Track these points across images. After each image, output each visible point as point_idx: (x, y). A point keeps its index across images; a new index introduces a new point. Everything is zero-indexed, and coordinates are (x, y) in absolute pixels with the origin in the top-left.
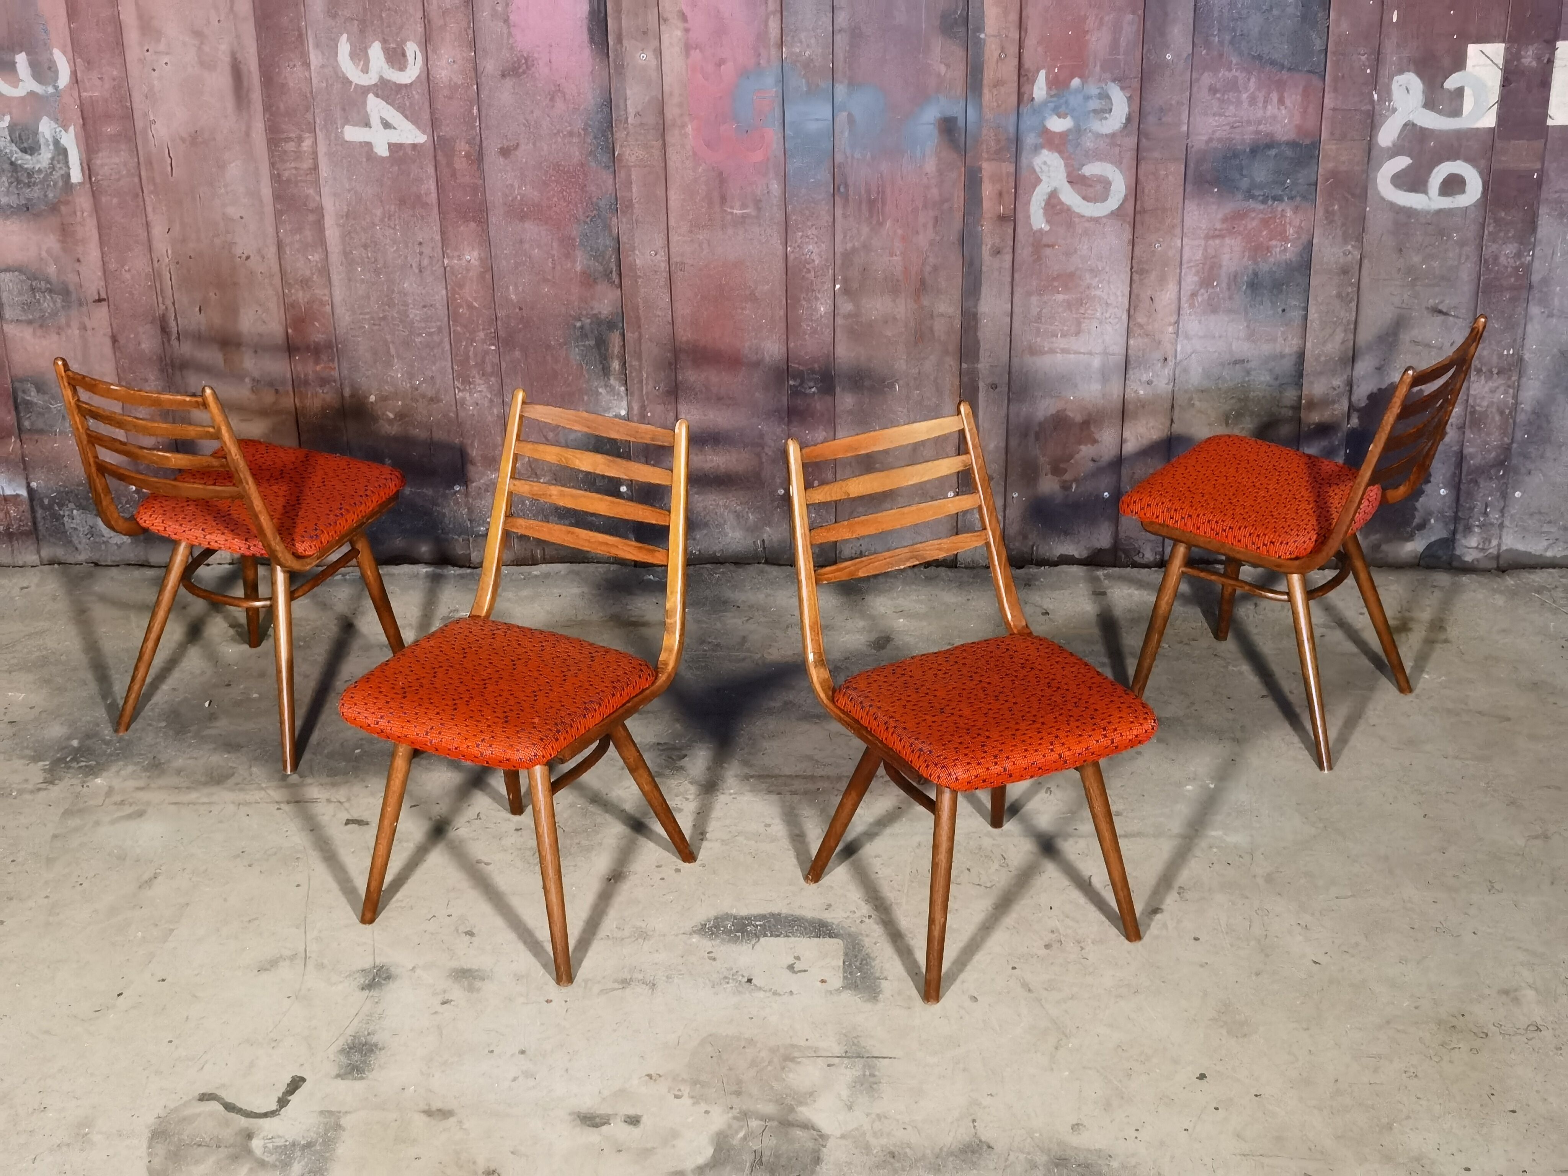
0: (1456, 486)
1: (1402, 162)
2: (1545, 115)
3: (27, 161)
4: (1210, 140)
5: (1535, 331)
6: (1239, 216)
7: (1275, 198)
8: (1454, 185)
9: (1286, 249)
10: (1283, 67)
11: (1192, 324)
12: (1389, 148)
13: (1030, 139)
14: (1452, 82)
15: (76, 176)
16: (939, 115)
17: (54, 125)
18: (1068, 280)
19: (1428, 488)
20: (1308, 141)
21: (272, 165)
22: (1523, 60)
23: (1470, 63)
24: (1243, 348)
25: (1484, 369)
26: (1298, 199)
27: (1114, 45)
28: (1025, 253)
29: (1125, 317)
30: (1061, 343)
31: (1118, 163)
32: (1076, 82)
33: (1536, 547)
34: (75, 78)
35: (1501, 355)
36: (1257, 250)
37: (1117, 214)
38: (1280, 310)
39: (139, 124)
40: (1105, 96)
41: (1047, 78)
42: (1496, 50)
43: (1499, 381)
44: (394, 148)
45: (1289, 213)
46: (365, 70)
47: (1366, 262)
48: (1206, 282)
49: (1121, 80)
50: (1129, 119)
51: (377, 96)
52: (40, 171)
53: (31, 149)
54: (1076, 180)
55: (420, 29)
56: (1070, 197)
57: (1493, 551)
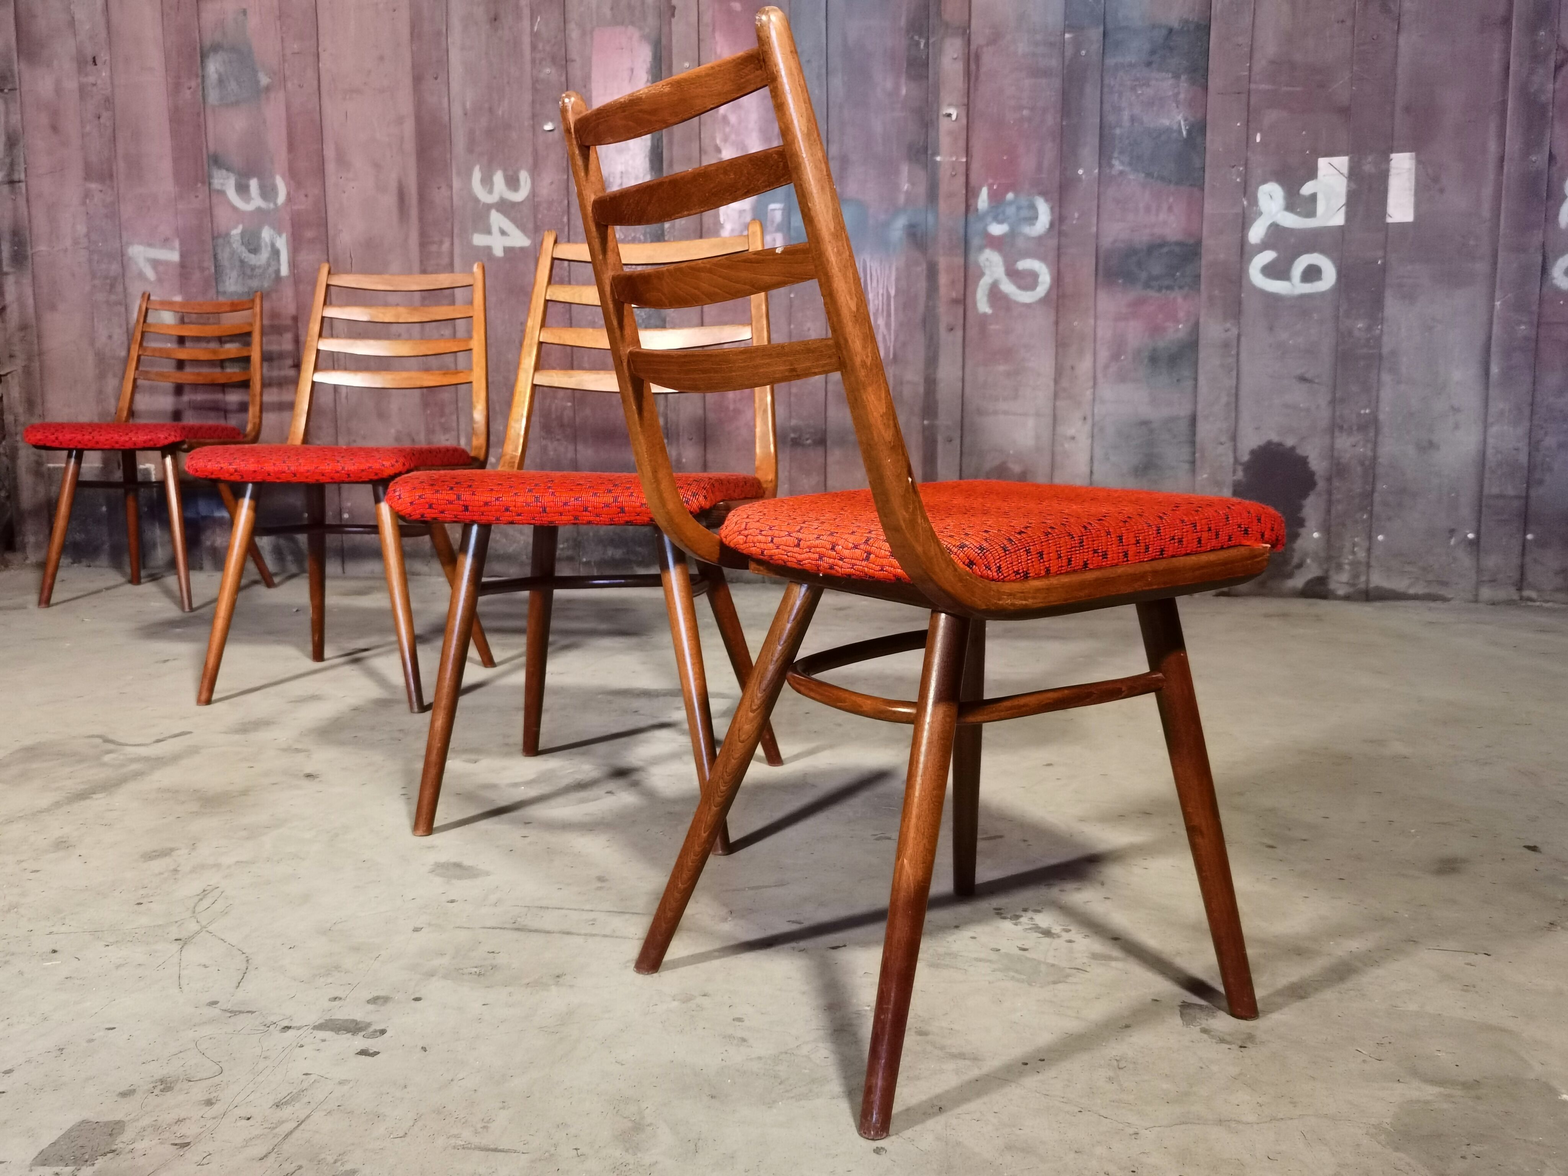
0: (1326, 529)
1: (1268, 256)
2: (1384, 213)
3: (252, 259)
4: (1115, 241)
5: (1387, 394)
6: (1139, 303)
7: (1169, 288)
8: (1312, 274)
9: (1177, 330)
10: (1170, 181)
11: (1107, 391)
12: (1256, 245)
13: (976, 241)
14: (1307, 189)
15: (284, 271)
16: (907, 223)
17: (272, 231)
18: (1007, 354)
19: (1303, 531)
20: (1191, 241)
21: (421, 262)
22: (1363, 168)
23: (1321, 173)
24: (1146, 411)
25: (1345, 426)
26: (1186, 289)
27: (1039, 168)
28: (972, 332)
29: (1052, 384)
30: (1002, 406)
31: (1043, 259)
32: (1010, 196)
33: (1399, 584)
34: (289, 199)
35: (1359, 415)
36: (1156, 330)
37: (1045, 301)
38: (1175, 381)
39: (331, 232)
40: (1033, 207)
41: (989, 193)
42: (1342, 162)
43: (1357, 437)
44: (508, 250)
45: (1180, 300)
46: (491, 191)
47: (1243, 339)
48: (1115, 356)
49: (1044, 194)
50: (1052, 224)
51: (498, 211)
52: (259, 267)
53: (255, 250)
54: (1013, 274)
55: (530, 160)
56: (1008, 287)
57: (1362, 586)
